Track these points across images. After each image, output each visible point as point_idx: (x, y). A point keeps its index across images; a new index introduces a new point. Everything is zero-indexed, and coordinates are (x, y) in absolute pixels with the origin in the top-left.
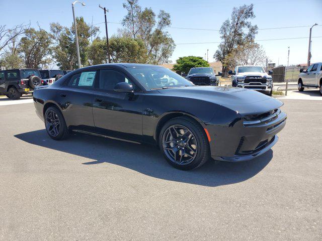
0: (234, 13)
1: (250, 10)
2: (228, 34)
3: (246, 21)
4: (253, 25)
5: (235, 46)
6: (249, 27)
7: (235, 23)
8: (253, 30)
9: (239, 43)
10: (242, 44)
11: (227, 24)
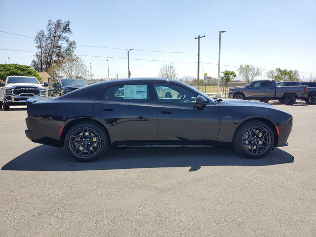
0: (49, 25)
1: (67, 26)
2: (44, 44)
3: (64, 35)
4: (71, 40)
5: (55, 58)
6: (67, 41)
7: (52, 36)
8: (72, 44)
9: (59, 55)
10: (62, 56)
11: (42, 34)
